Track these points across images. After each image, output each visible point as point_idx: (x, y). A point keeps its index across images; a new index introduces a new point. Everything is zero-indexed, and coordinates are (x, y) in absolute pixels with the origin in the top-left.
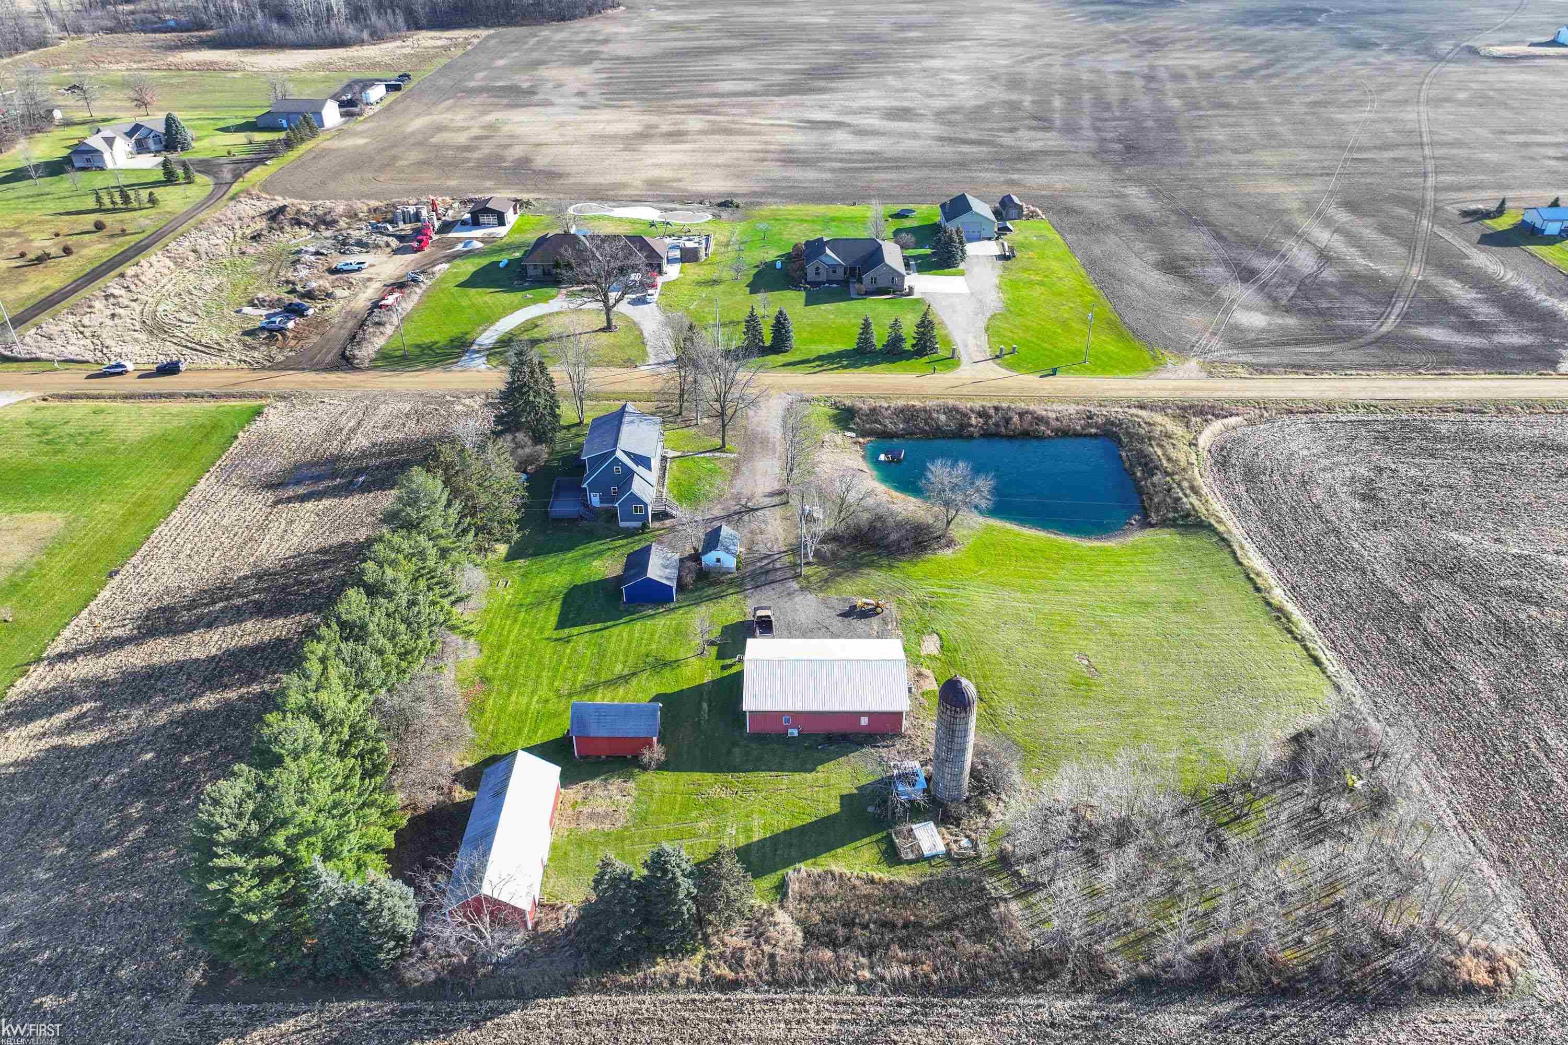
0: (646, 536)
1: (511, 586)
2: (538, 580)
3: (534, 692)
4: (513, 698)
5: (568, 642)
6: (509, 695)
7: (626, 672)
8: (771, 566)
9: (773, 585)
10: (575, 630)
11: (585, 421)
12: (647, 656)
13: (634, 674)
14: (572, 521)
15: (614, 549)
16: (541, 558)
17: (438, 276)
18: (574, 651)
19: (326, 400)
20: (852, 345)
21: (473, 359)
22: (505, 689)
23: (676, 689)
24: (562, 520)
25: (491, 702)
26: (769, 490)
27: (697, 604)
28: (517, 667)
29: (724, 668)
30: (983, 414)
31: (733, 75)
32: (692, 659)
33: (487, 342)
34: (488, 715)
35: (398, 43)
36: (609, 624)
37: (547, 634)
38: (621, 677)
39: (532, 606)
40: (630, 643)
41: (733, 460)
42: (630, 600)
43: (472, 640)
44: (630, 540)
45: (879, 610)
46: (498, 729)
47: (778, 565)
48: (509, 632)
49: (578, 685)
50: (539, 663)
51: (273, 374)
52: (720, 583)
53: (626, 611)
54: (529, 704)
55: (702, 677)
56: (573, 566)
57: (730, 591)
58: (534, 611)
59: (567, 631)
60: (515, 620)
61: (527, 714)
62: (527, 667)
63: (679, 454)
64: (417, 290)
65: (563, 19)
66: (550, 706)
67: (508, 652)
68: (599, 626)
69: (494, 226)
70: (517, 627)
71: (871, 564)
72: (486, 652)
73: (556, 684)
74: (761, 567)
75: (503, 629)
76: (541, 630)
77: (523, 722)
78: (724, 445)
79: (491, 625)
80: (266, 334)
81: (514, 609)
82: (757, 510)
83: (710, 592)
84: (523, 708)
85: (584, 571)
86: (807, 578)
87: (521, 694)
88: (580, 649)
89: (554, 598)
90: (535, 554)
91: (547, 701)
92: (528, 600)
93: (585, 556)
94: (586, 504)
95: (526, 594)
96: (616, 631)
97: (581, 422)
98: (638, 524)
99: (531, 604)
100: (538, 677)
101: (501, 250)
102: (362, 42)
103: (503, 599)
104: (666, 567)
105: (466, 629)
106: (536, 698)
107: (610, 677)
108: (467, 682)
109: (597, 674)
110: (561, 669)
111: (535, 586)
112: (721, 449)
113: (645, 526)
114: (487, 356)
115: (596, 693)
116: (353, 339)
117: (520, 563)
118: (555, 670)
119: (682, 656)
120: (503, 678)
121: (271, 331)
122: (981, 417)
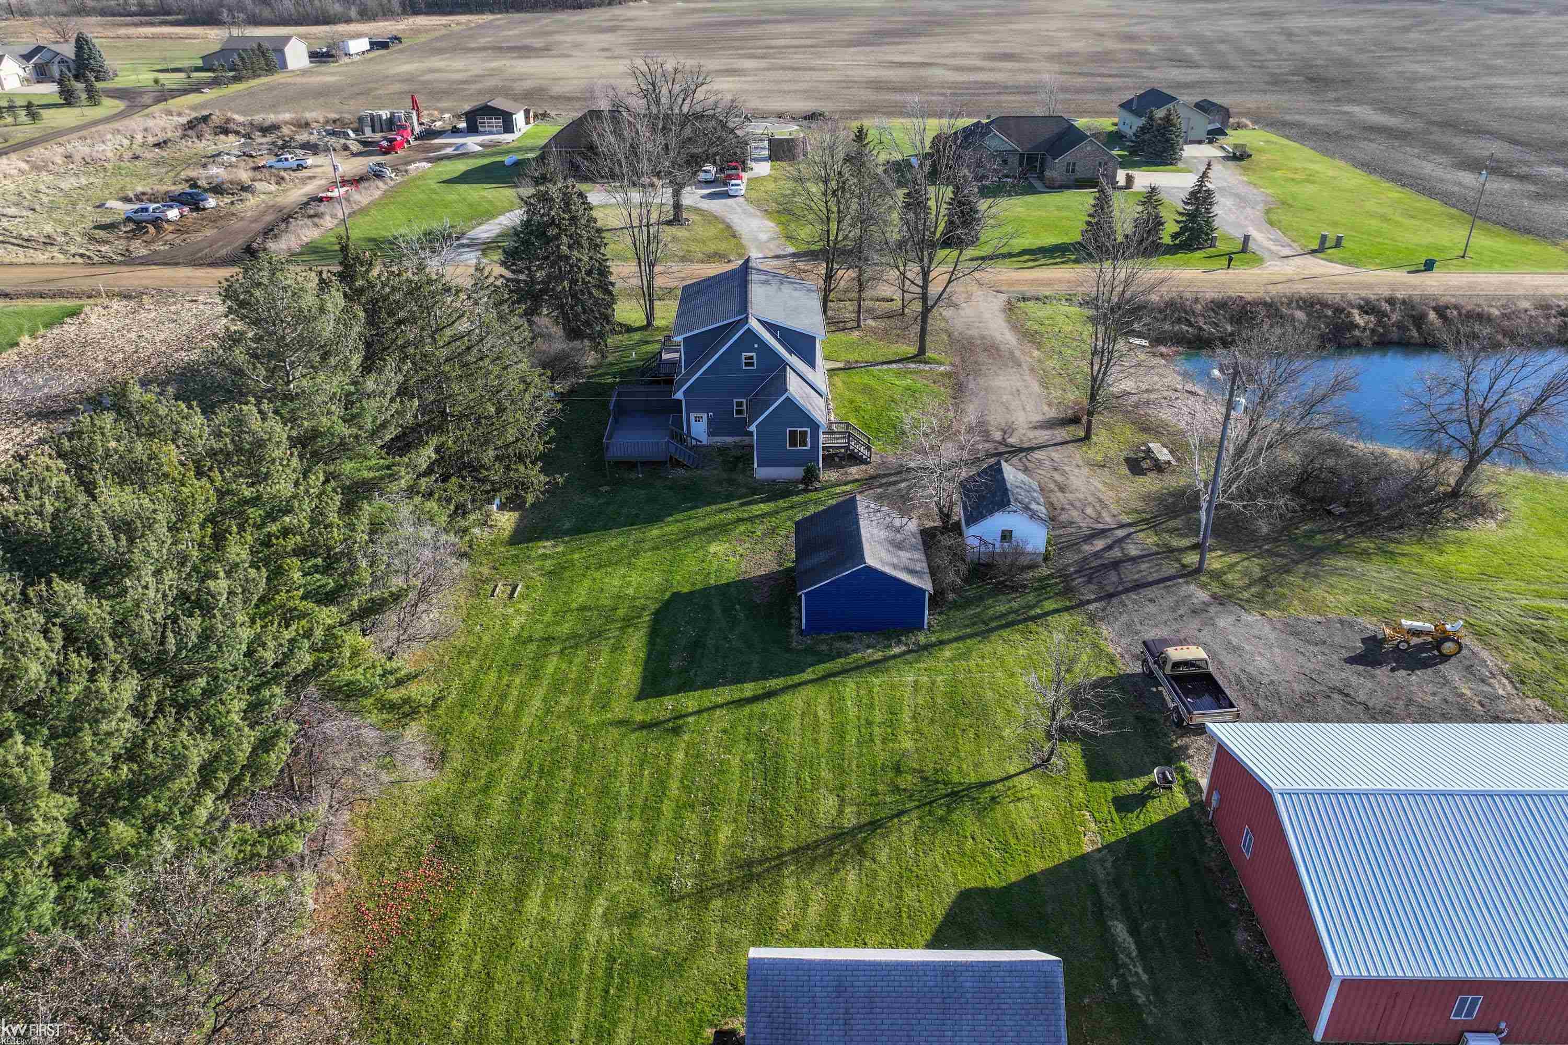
0: (813, 496)
1: (524, 597)
2: (587, 583)
3: (594, 884)
4: (532, 907)
5: (676, 731)
6: (520, 897)
7: (850, 819)
8: (1116, 553)
9: (1149, 592)
10: (690, 701)
11: (656, 323)
12: (898, 770)
13: (874, 825)
14: (653, 466)
15: (751, 519)
16: (590, 537)
17: (413, 174)
18: (695, 756)
19: (201, 298)
20: (1075, 236)
21: (460, 254)
22: (508, 873)
23: (1014, 874)
24: (631, 465)
25: (464, 920)
26: (1037, 418)
27: (985, 634)
28: (540, 804)
29: (1124, 805)
30: (1368, 308)
31: (784, 36)
32: (1025, 780)
33: (485, 235)
34: (455, 966)
35: (393, 23)
36: (775, 683)
37: (618, 710)
38: (840, 836)
39: (574, 642)
40: (840, 733)
41: (947, 375)
42: (815, 626)
43: (414, 731)
44: (782, 503)
45: (1448, 647)
46: (484, 1020)
47: (1133, 551)
48: (521, 704)
49: (720, 862)
50: (603, 791)
51: (124, 269)
52: (1019, 589)
53: (810, 650)
54: (583, 920)
55: (1071, 834)
56: (666, 554)
57: (1049, 605)
58: (582, 654)
59: (669, 702)
60: (536, 675)
61: (575, 961)
62: (572, 803)
63: (841, 365)
64: (380, 184)
65: (580, 8)
66: (645, 932)
67: (516, 760)
68: (749, 689)
69: (498, 133)
70: (540, 692)
71: (1336, 549)
72: (457, 760)
73: (656, 857)
74: (1096, 555)
75: (503, 697)
76: (603, 701)
77: (564, 992)
78: (922, 350)
79: (472, 688)
80: (131, 226)
81: (532, 647)
82: (1032, 449)
83: (1002, 608)
84: (565, 936)
85: (691, 564)
86: (1216, 576)
87: (554, 891)
88: (710, 750)
89: (628, 622)
90: (579, 530)
91: (633, 917)
92: (565, 629)
93: (689, 534)
94: (679, 435)
95: (561, 614)
96: (796, 701)
97: (649, 324)
98: (796, 472)
99: (574, 636)
100: (604, 834)
101: (508, 152)
102: (348, 21)
103: (505, 625)
104: (899, 546)
105: (394, 695)
106: (600, 905)
107: (808, 835)
108: (399, 852)
109: (770, 825)
110: (667, 808)
111: (581, 595)
112: (920, 356)
113: (810, 477)
114: (483, 250)
115: (776, 889)
116: (269, 232)
117: (546, 547)
118: (651, 812)
119: (991, 771)
120: (505, 836)
121: (137, 223)
122: (1367, 313)
